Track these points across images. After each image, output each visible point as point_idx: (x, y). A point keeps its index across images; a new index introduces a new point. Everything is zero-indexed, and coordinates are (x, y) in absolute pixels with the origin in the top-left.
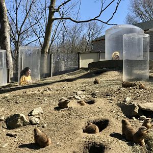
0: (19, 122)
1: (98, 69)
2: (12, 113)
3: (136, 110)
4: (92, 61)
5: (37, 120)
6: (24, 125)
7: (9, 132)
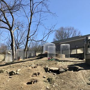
0: (13, 74)
1: (41, 56)
2: (11, 71)
3: (49, 70)
4: (40, 54)
5: (19, 73)
6: (15, 74)
7: (10, 76)
